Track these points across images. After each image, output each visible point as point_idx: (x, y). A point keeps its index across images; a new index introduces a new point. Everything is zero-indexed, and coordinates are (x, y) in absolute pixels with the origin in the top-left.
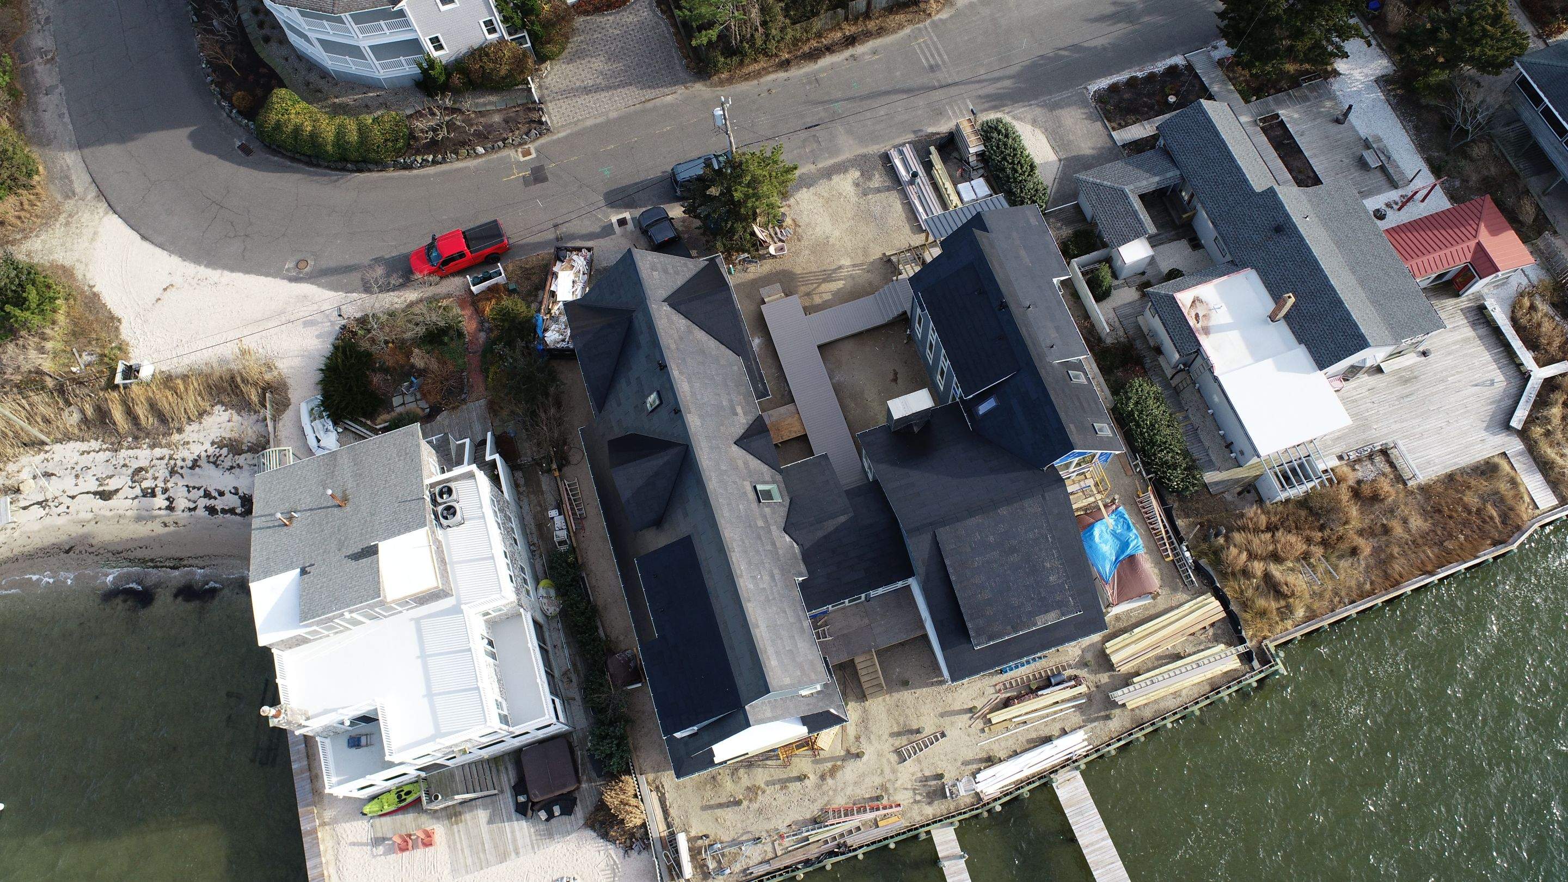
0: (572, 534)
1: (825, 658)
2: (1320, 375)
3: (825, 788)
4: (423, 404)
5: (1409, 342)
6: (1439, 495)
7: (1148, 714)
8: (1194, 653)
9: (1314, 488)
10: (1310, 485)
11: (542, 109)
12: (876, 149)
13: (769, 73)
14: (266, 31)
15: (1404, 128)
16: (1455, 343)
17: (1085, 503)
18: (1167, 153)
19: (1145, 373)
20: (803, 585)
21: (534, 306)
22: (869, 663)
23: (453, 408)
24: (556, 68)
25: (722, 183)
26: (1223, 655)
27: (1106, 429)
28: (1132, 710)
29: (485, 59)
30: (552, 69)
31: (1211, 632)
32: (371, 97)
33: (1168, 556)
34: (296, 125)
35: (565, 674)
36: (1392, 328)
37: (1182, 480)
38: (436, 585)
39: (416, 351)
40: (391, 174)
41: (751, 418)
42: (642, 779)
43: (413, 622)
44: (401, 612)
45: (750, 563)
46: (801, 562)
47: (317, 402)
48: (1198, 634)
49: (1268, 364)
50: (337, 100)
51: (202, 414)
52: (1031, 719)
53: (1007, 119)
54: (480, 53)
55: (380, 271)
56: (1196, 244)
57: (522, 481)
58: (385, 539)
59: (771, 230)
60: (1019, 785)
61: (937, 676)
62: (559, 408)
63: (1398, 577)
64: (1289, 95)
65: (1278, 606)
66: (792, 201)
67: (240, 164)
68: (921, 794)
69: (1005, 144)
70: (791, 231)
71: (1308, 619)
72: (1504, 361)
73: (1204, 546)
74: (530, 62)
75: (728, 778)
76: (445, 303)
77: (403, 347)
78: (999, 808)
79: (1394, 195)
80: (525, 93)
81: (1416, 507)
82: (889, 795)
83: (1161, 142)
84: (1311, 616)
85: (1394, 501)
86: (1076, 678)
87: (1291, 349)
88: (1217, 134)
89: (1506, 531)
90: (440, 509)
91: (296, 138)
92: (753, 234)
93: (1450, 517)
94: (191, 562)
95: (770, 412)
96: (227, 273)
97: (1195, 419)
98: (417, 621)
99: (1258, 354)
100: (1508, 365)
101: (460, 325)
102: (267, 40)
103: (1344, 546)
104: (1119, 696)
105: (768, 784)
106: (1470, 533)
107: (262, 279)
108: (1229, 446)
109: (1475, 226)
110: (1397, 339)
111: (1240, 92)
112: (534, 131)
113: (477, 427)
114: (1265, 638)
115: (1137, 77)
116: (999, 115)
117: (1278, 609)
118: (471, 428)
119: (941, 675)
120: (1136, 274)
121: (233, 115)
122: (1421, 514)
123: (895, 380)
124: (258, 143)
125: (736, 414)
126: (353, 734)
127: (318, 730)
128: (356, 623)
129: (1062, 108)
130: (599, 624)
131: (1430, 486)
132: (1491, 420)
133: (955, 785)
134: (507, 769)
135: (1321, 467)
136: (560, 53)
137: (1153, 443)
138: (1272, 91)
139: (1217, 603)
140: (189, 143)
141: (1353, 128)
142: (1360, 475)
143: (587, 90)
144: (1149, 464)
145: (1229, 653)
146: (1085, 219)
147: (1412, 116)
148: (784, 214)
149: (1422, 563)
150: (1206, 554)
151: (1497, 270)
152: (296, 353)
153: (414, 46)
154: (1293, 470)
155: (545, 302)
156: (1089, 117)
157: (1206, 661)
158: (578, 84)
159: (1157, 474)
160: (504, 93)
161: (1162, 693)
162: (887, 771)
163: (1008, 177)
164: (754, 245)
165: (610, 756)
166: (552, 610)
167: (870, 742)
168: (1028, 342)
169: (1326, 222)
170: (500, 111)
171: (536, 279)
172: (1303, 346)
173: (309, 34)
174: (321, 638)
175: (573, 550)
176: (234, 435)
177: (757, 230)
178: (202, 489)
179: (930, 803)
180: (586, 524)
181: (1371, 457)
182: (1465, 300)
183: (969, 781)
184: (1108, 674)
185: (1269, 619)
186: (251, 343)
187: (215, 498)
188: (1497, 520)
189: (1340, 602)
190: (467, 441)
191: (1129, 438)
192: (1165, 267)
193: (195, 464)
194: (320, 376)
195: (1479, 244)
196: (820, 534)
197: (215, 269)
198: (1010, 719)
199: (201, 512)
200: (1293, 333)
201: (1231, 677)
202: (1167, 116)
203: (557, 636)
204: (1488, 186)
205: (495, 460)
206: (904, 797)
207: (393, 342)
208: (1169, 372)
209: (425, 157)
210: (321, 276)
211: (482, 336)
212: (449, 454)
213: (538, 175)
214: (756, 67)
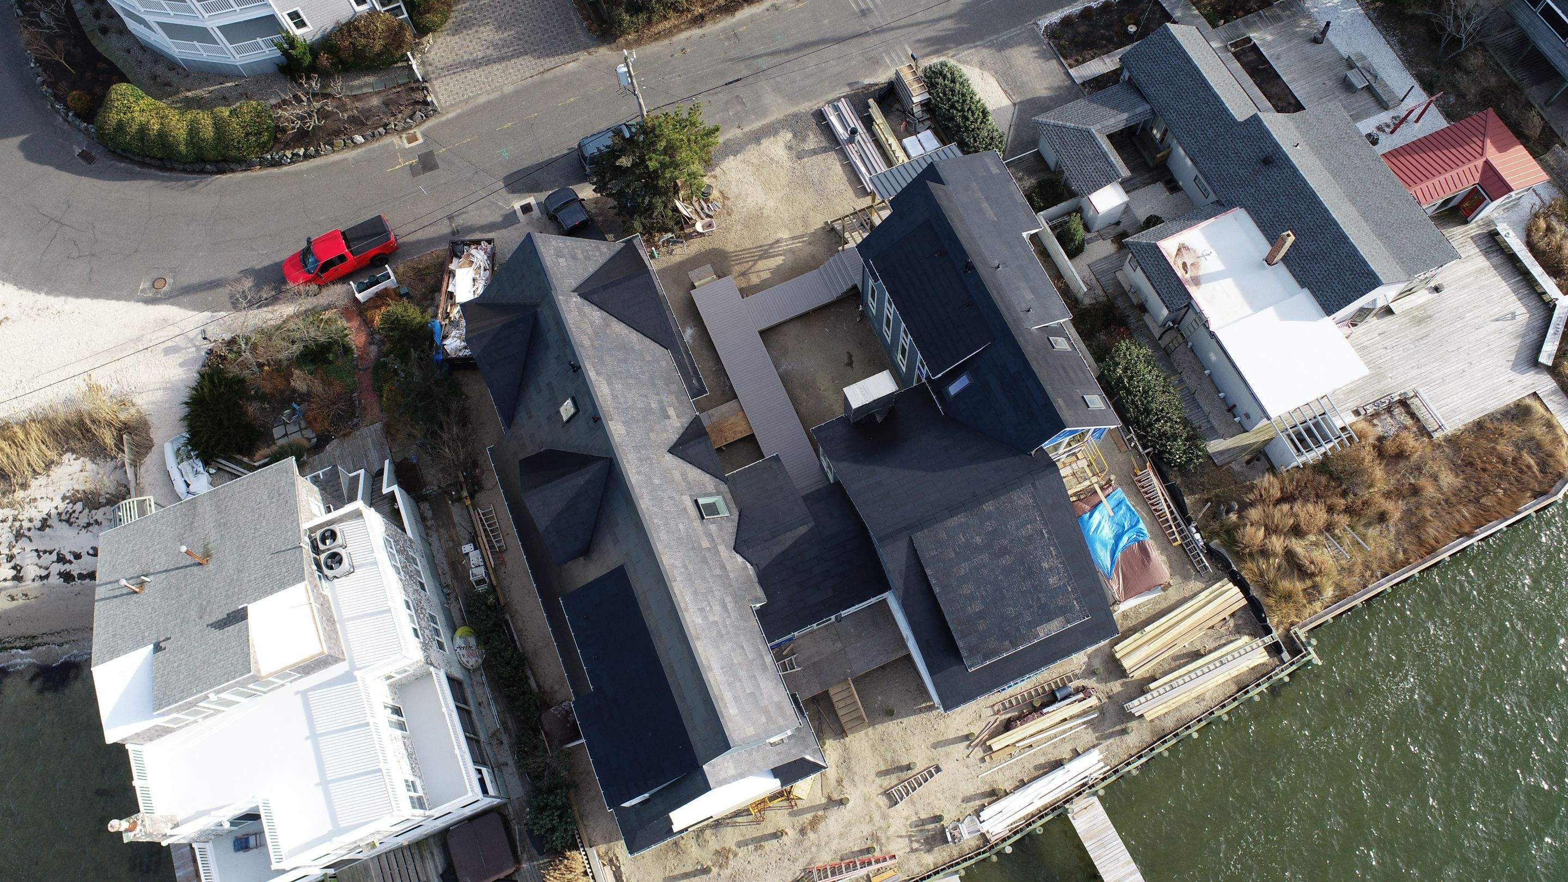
0: (491, 571)
1: (794, 696)
2: (1328, 321)
3: (806, 844)
4: (309, 433)
5: (1422, 277)
6: (1469, 445)
7: (1169, 724)
8: (1216, 649)
9: (1332, 449)
10: (1330, 445)
11: (426, 88)
12: (808, 106)
13: (682, 30)
14: (104, 21)
15: (1389, 43)
16: (1468, 275)
17: (1079, 488)
18: (1135, 87)
19: (1131, 336)
20: (761, 613)
21: (430, 311)
22: (845, 694)
23: (344, 435)
24: (439, 41)
25: (634, 152)
26: (1248, 649)
27: (1097, 401)
28: (1152, 721)
29: (355, 34)
30: (435, 42)
31: (1231, 623)
32: (229, 87)
33: (1175, 540)
34: (141, 124)
35: (494, 734)
36: (1403, 263)
37: (1185, 452)
38: (320, 651)
39: (297, 372)
40: (258, 173)
41: (686, 421)
42: (592, 852)
43: (299, 695)
44: (283, 685)
45: (695, 593)
46: (757, 585)
47: (183, 441)
48: (1217, 627)
49: (1270, 312)
50: (189, 94)
51: (49, 465)
52: (1037, 741)
53: (952, 62)
54: (350, 27)
55: (248, 283)
56: (1173, 186)
57: (429, 514)
58: (255, 600)
59: (696, 205)
60: (1030, 820)
61: (925, 701)
62: (464, 425)
63: (1434, 543)
64: (1260, 16)
65: (1304, 586)
66: (718, 171)
67: (81, 174)
68: (918, 841)
69: (952, 90)
70: (719, 205)
71: (1338, 599)
72: (1524, 291)
73: (1215, 526)
74: (409, 35)
75: (693, 842)
76: (327, 315)
77: (281, 370)
78: (1009, 850)
79: (1385, 117)
80: (406, 72)
81: (1445, 461)
82: (881, 845)
83: (1126, 74)
84: (1342, 594)
85: (1420, 457)
86: (1084, 689)
87: (1292, 296)
88: (1188, 60)
89: (1546, 480)
90: (323, 557)
91: (142, 140)
92: (676, 209)
93: (1484, 470)
94: (46, 639)
95: (710, 412)
96: (71, 300)
97: (1191, 382)
98: (304, 694)
99: (1257, 304)
100: (1530, 294)
101: (347, 339)
102: (104, 31)
103: (1372, 512)
104: (1135, 706)
105: (739, 845)
106: (1507, 486)
107: (114, 303)
108: (1231, 409)
109: (1480, 144)
110: (1410, 273)
111: (1205, 16)
112: (418, 113)
113: (374, 455)
114: (1292, 624)
115: (1091, 7)
116: (943, 59)
117: (1304, 590)
118: (367, 456)
119: (930, 699)
120: (1110, 225)
121: (70, 119)
122: (1451, 469)
123: (850, 364)
124: (101, 149)
125: (668, 417)
126: (239, 835)
127: (192, 836)
128: (229, 704)
129: (1011, 47)
130: (529, 673)
131: (1458, 437)
132: (1517, 358)
133: (956, 828)
134: (432, 854)
135: (1339, 424)
136: (443, 23)
137: (1147, 411)
138: (1241, 13)
139: (1236, 589)
140: (20, 155)
141: (1332, 47)
142: (1379, 430)
143: (476, 64)
144: (1145, 437)
145: (1254, 646)
146: (1047, 167)
147: (1395, 29)
148: (709, 187)
149: (1459, 524)
150: (1217, 534)
151: (1510, 190)
152: (157, 386)
153: (270, 23)
154: (1308, 430)
155: (442, 305)
156: (1043, 56)
157: (1230, 657)
158: (466, 58)
159: (1155, 448)
160: (382, 73)
161: (1184, 699)
162: (877, 816)
163: (959, 126)
164: (678, 223)
165: (553, 830)
166: (473, 662)
167: (855, 785)
168: (1001, 306)
169: (1317, 149)
170: (379, 93)
171: (431, 281)
172: (1306, 290)
173: (147, 18)
174: (187, 725)
175: (493, 589)
176: (89, 486)
177: (679, 204)
178: (55, 553)
179: (929, 851)
180: (508, 557)
181: (1389, 410)
182: (1474, 227)
183: (973, 821)
184: (1120, 681)
185: (1295, 602)
186: (102, 378)
187: (70, 562)
188: (1535, 468)
189: (1372, 576)
190: (362, 472)
191: (1120, 409)
192: (1142, 214)
193: (45, 524)
194: (185, 410)
195: (1487, 163)
196: (777, 550)
197: (57, 296)
198: (1014, 744)
199: (55, 580)
200: (1294, 275)
201: (1260, 674)
202: (1128, 48)
203: (481, 692)
204: (1488, 100)
205: (393, 492)
206: (899, 847)
207: (269, 365)
208: (1157, 332)
209: (296, 151)
210: (182, 294)
211: (374, 349)
212: (340, 488)
213: (427, 163)
214: (667, 24)
